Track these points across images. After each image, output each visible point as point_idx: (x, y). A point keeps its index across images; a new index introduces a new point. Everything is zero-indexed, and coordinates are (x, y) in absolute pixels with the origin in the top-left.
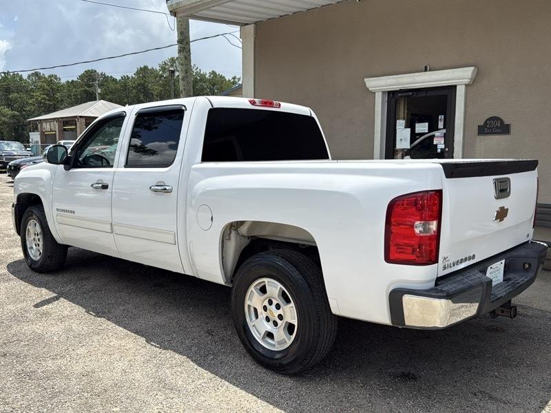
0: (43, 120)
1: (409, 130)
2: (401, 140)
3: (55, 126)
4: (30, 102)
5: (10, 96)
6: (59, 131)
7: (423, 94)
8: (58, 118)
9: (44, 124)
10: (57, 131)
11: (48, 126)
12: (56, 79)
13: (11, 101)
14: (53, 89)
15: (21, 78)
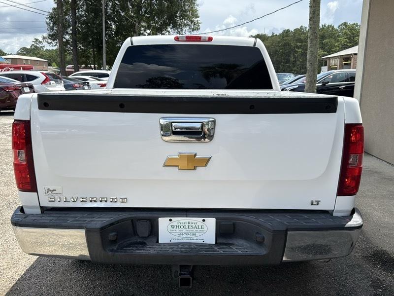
0: (331, 57)
3: (338, 61)
4: (336, 44)
5: (324, 42)
6: (340, 65)
8: (340, 56)
9: (331, 60)
10: (338, 65)
11: (334, 62)
12: (357, 26)
13: (324, 45)
14: (353, 34)
15: (333, 28)
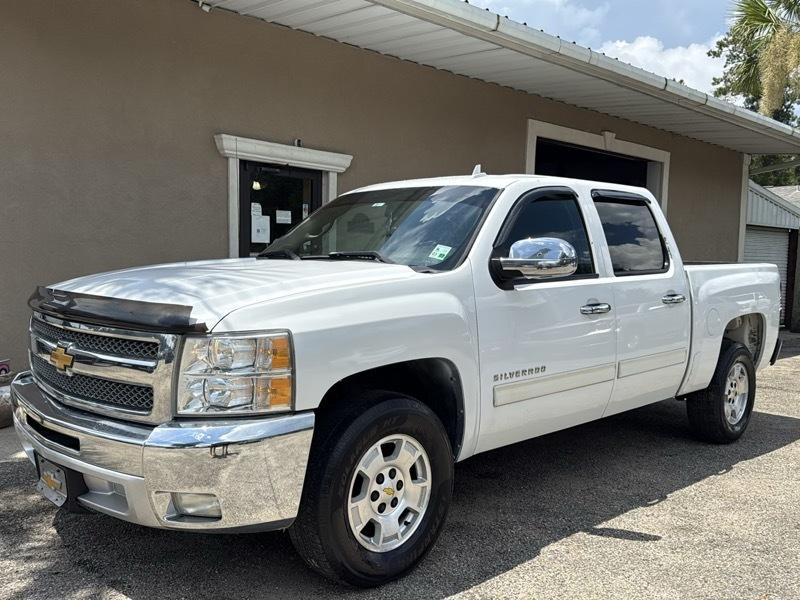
1: (268, 218)
2: (258, 231)
7: (286, 174)
